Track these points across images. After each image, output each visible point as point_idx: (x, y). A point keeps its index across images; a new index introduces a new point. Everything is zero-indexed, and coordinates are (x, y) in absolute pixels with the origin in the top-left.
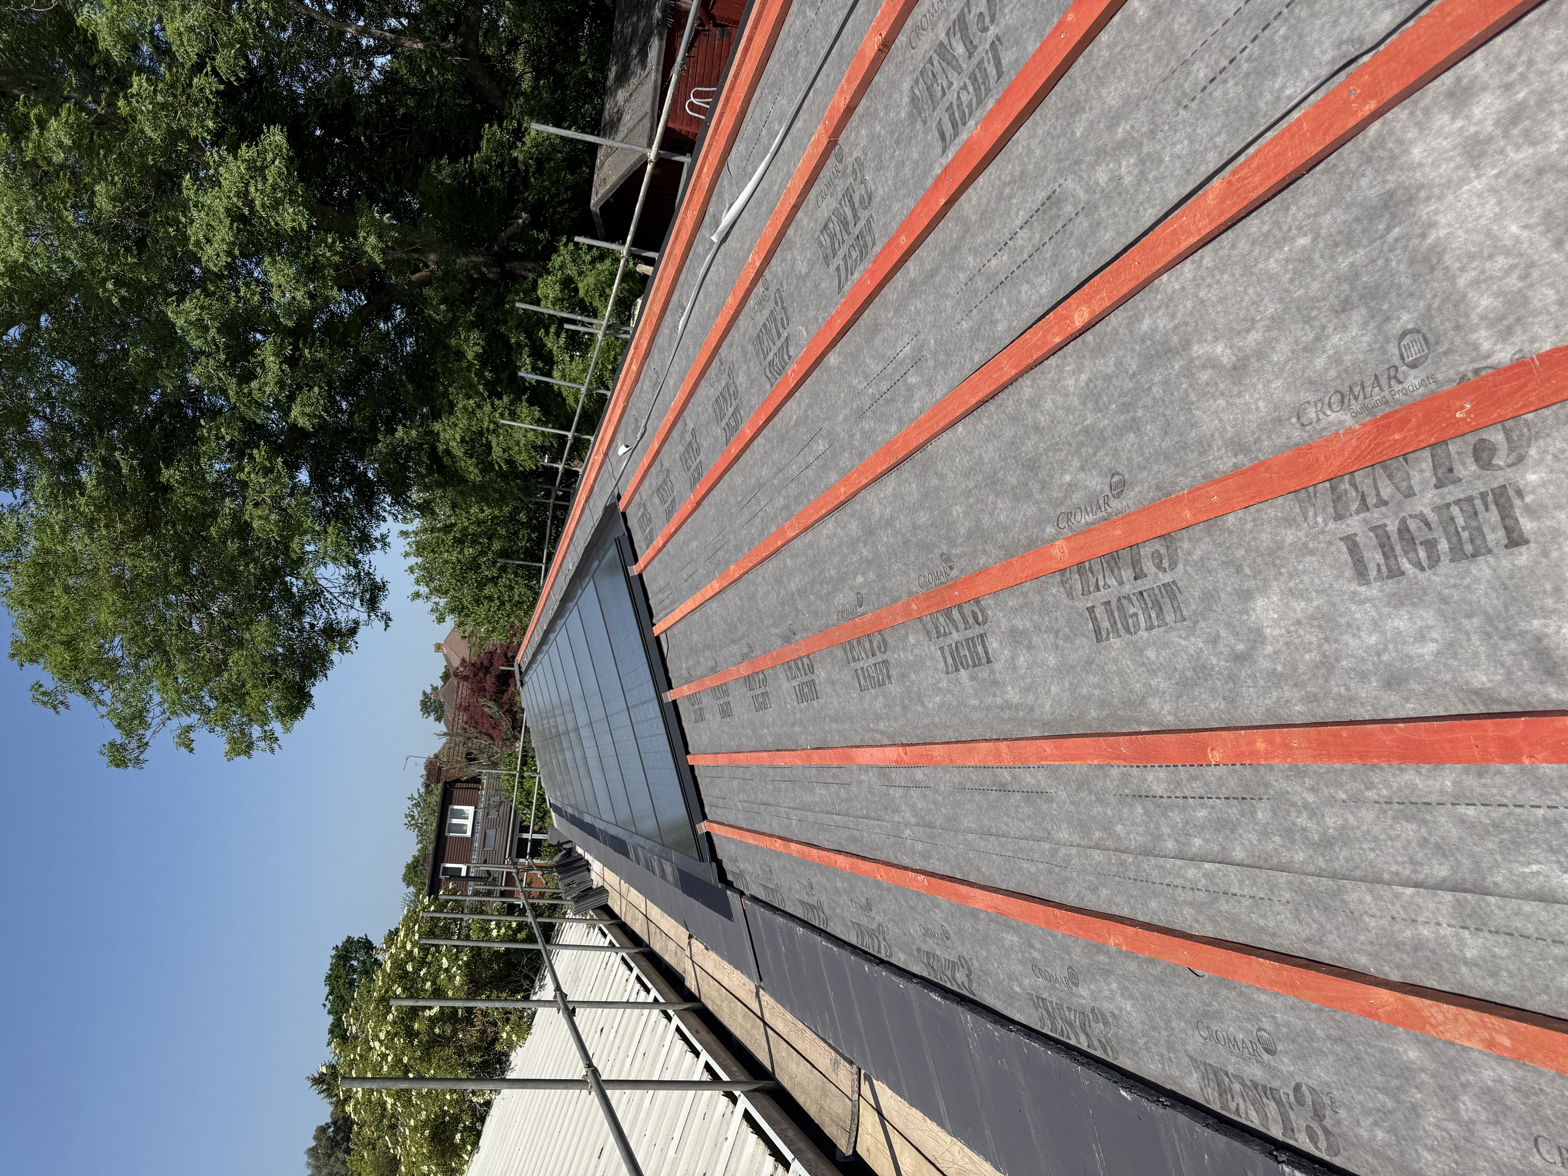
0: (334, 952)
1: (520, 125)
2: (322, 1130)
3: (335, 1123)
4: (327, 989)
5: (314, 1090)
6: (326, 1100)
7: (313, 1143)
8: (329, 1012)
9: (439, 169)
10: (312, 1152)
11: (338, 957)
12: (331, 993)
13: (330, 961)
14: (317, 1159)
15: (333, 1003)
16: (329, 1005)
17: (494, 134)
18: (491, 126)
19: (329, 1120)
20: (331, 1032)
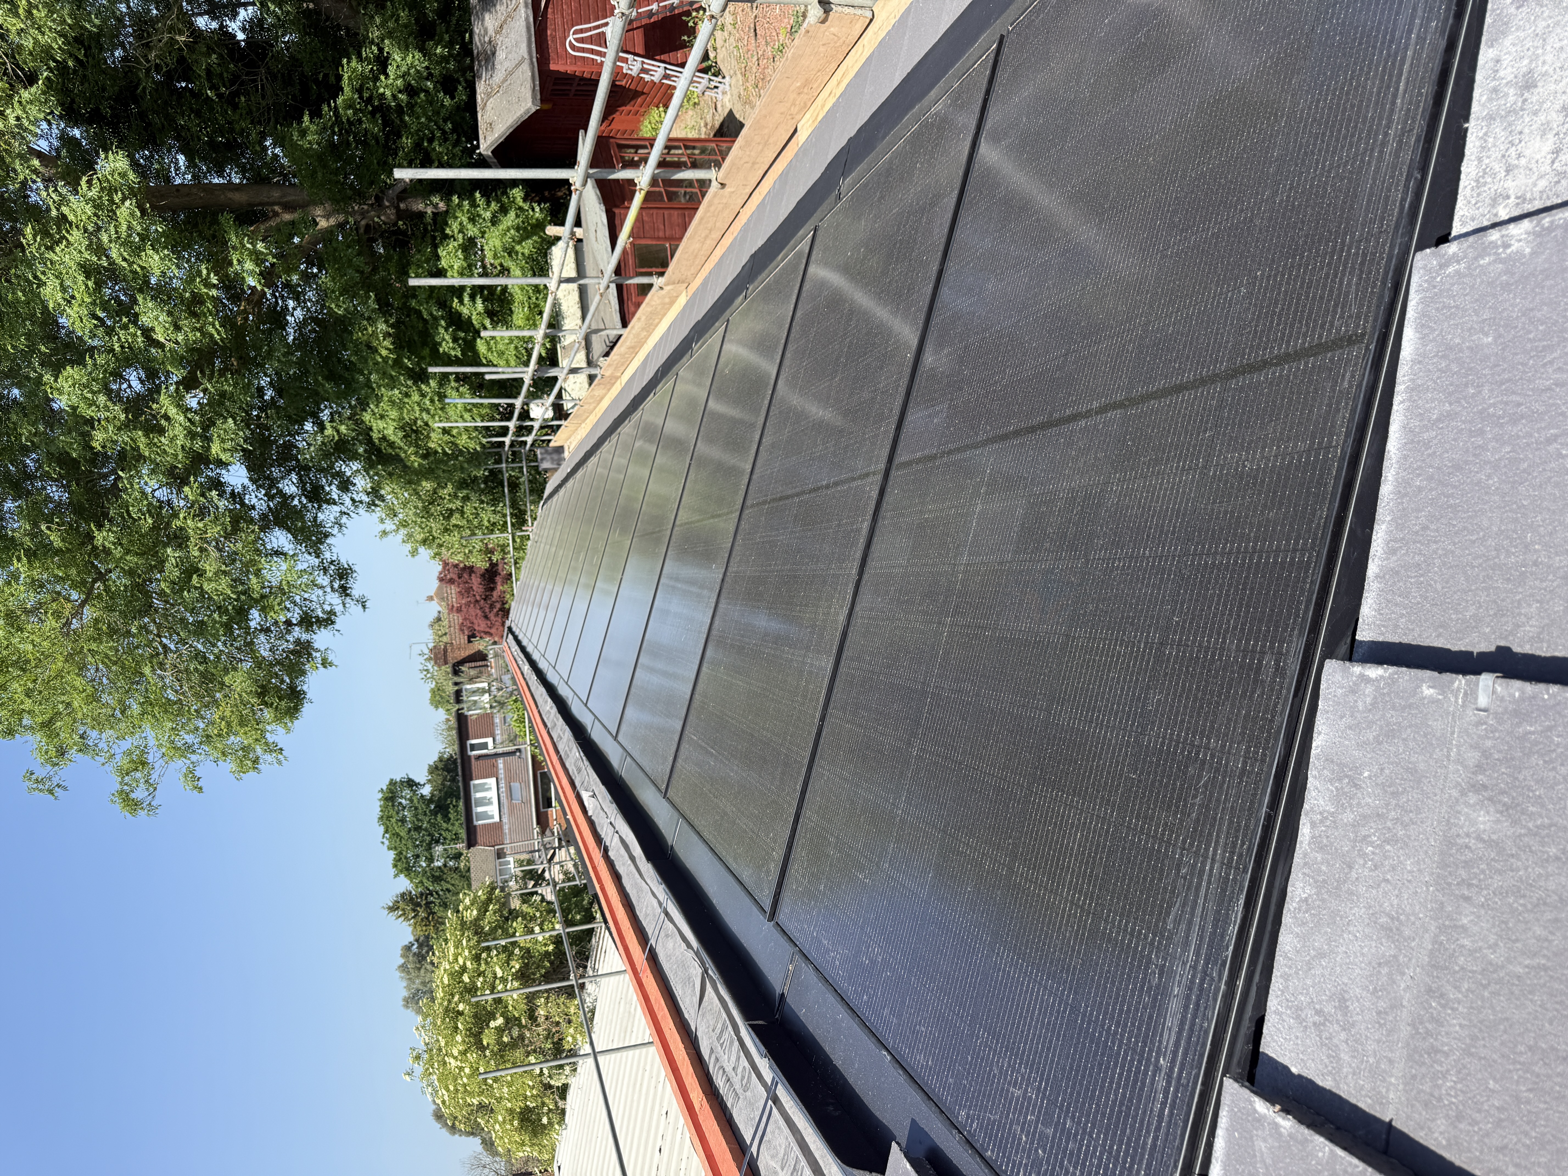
0: (380, 795)
1: (381, 50)
2: (408, 948)
3: (417, 940)
4: (382, 829)
5: (392, 916)
6: (406, 923)
7: (402, 961)
8: (390, 848)
9: (303, 133)
10: (403, 968)
11: (386, 799)
12: (386, 832)
13: (379, 803)
14: (408, 973)
15: (390, 839)
16: (387, 842)
17: (354, 70)
18: (349, 62)
19: (411, 939)
20: (395, 866)
